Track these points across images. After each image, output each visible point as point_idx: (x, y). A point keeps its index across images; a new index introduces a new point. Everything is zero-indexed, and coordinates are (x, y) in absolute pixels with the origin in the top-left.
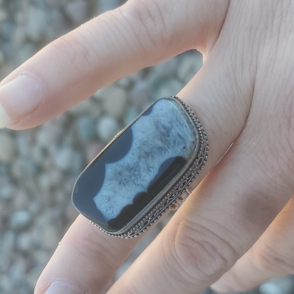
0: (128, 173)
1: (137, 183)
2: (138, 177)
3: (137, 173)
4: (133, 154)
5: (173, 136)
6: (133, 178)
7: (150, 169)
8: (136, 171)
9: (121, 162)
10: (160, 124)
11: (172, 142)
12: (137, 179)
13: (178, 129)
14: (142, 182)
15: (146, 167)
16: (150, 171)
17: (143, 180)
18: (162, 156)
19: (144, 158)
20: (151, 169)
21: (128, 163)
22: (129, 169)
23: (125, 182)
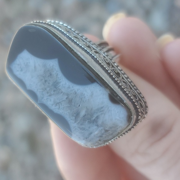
0: (51, 83)
1: (44, 93)
2: (49, 94)
3: (52, 93)
4: (69, 87)
5: (89, 128)
6: (48, 89)
7: (58, 105)
8: (54, 91)
9: (60, 75)
10: (100, 113)
11: (83, 126)
12: (48, 93)
13: (96, 133)
14: (45, 98)
15: (58, 101)
16: (56, 105)
17: (47, 99)
18: (70, 117)
19: (67, 98)
20: (57, 107)
21: (60, 82)
22: (56, 85)
23: (44, 81)
